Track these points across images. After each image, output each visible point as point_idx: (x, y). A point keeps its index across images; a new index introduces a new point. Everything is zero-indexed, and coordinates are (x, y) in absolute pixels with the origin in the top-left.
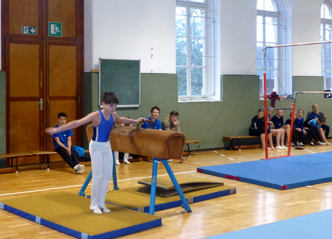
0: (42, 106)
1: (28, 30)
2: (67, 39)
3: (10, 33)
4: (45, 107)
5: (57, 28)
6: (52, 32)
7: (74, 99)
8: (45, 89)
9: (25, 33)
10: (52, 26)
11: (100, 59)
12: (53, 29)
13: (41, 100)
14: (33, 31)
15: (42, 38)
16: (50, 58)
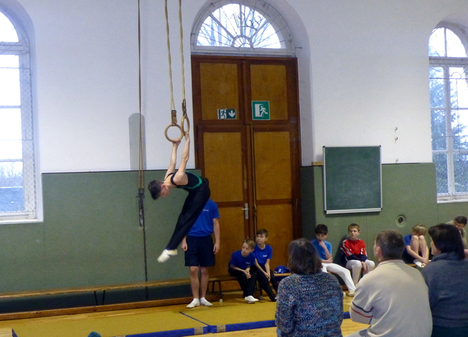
0: (247, 213)
1: (225, 114)
2: (278, 122)
3: (203, 119)
4: (251, 216)
5: (263, 109)
6: (257, 114)
7: (289, 203)
8: (250, 189)
9: (222, 117)
10: (257, 106)
11: (324, 147)
12: (258, 111)
13: (246, 205)
14: (232, 114)
15: (244, 124)
16: (255, 149)
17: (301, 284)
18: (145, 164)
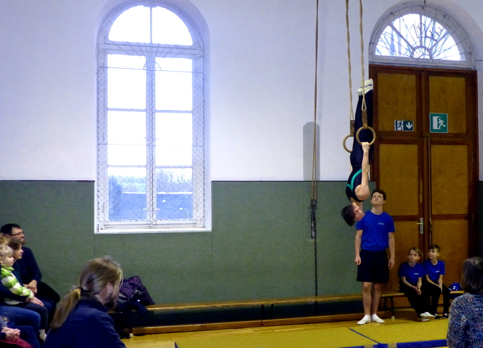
0: (422, 228)
1: (402, 126)
2: (456, 135)
3: (379, 130)
4: (426, 230)
5: (441, 122)
6: (435, 127)
7: (466, 218)
8: (426, 203)
9: (399, 129)
10: (435, 119)
12: (436, 123)
13: (421, 219)
14: (409, 126)
15: (422, 136)
16: (432, 162)
17: (474, 304)
18: (319, 175)
